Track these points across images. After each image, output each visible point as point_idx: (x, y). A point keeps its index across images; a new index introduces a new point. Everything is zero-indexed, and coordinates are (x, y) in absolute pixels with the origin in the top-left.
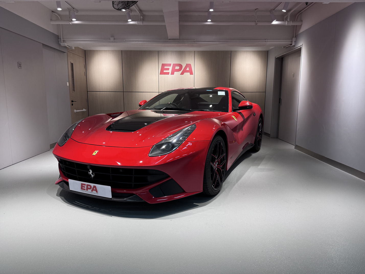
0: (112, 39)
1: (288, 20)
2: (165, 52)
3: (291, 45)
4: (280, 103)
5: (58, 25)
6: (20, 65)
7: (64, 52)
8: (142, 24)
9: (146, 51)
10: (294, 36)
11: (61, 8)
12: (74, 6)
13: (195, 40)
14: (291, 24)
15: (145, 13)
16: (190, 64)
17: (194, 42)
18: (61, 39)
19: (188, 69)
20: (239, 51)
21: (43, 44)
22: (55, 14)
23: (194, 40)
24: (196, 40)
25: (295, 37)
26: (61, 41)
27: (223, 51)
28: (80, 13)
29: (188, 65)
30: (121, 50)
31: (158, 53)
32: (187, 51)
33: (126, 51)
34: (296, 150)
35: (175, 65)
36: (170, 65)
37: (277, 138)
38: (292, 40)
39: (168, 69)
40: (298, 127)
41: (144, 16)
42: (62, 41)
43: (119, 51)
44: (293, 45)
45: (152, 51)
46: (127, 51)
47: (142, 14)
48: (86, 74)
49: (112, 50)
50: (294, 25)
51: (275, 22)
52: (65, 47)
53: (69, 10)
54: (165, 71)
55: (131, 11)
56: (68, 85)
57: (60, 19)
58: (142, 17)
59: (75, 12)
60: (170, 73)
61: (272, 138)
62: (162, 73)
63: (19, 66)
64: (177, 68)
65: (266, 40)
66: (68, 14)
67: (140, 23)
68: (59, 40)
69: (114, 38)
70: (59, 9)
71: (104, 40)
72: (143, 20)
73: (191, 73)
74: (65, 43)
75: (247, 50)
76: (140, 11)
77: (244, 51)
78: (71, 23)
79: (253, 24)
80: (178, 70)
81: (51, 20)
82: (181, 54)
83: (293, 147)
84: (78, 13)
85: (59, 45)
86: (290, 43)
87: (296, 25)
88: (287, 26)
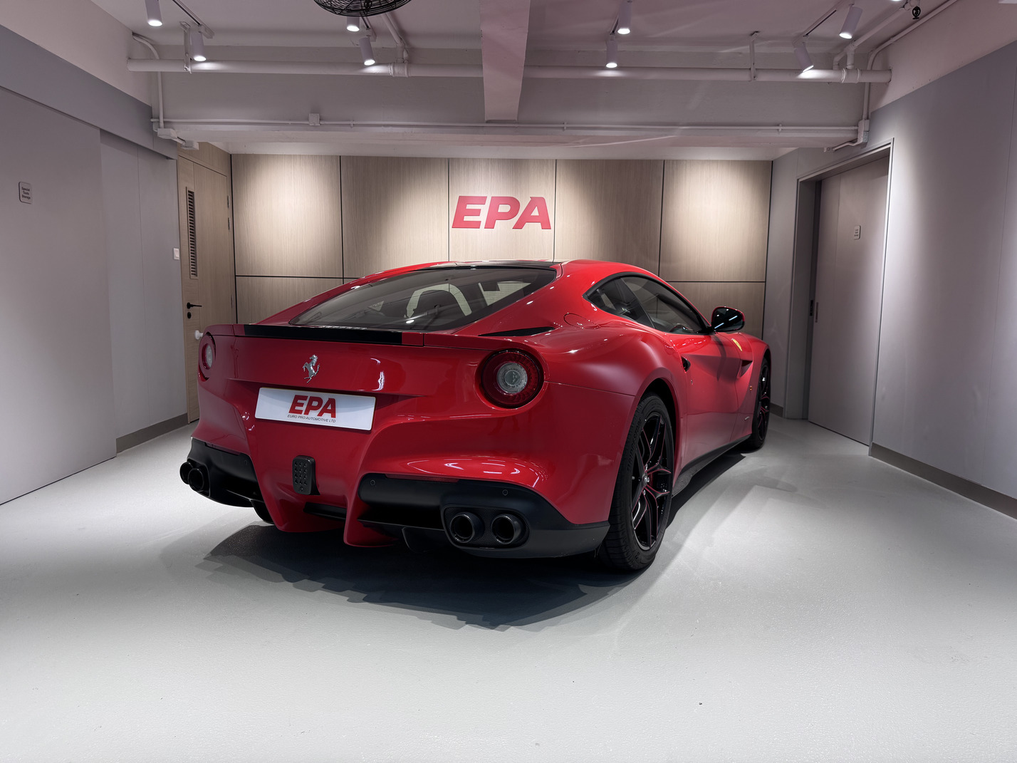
0: (314, 119)
1: (849, 67)
2: (469, 163)
3: (853, 141)
4: (811, 314)
5: (149, 74)
6: (25, 191)
7: (168, 158)
8: (406, 75)
9: (413, 158)
10: (864, 116)
11: (159, 18)
12: (201, 17)
13: (565, 126)
14: (858, 78)
15: (415, 43)
16: (543, 199)
17: (561, 130)
18: (159, 118)
19: (536, 213)
20: (686, 161)
21: (101, 130)
22: (140, 40)
23: (562, 126)
24: (568, 126)
25: (868, 118)
26: (159, 122)
27: (641, 162)
28: (217, 41)
29: (538, 202)
30: (337, 156)
31: (450, 165)
32: (535, 161)
33: (353, 157)
34: (875, 459)
35: (497, 201)
36: (482, 200)
37: (803, 419)
38: (856, 128)
39: (477, 213)
40: (882, 389)
41: (411, 50)
42: (162, 124)
43: (332, 156)
44: (861, 141)
45: (430, 158)
46: (357, 157)
47: (408, 43)
48: (232, 225)
49: (312, 156)
50: (865, 83)
51: (809, 74)
52: (171, 143)
53: (186, 28)
54: (467, 218)
55: (375, 34)
56: (177, 255)
57: (158, 57)
58: (405, 55)
59: (203, 36)
60: (483, 225)
61: (788, 418)
62: (459, 223)
63: (23, 196)
64: (504, 208)
65: (778, 125)
66: (183, 44)
67: (402, 71)
68: (152, 120)
69: (320, 117)
70: (155, 23)
71: (290, 122)
72: (409, 62)
73: (546, 225)
74: (171, 130)
75: (711, 158)
76: (403, 34)
77: (704, 162)
78: (189, 69)
79: (745, 77)
80: (508, 216)
81: (129, 58)
82: (515, 167)
83: (864, 451)
84: (212, 38)
85: (154, 135)
86: (850, 136)
87: (870, 83)
88: (844, 84)
